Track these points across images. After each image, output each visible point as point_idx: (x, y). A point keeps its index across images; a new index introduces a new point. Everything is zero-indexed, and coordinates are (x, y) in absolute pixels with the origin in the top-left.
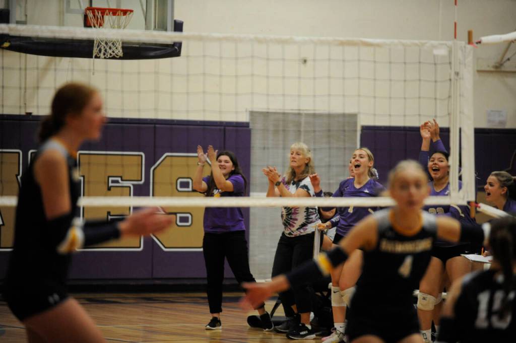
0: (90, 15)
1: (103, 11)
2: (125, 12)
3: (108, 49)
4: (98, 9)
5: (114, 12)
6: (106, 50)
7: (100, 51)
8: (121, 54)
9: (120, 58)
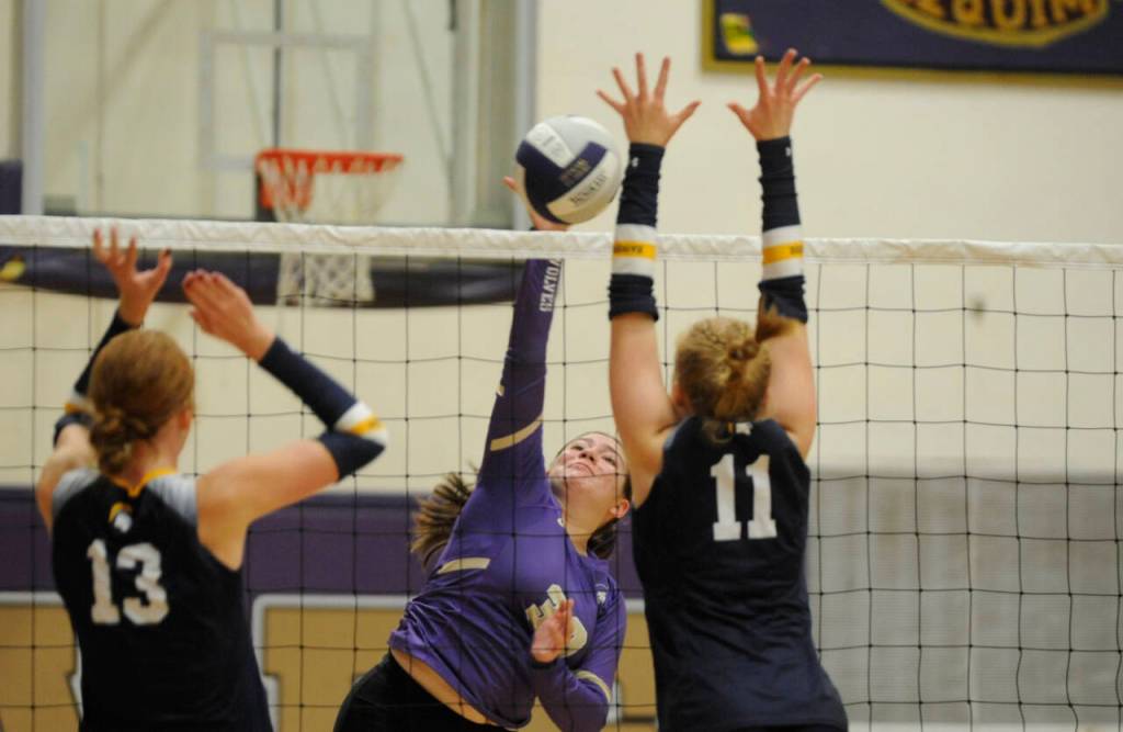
0: (271, 175)
1: (311, 160)
2: (378, 163)
3: (323, 276)
4: (296, 157)
5: (346, 162)
6: (317, 282)
7: (302, 283)
8: (365, 291)
9: (367, 305)
